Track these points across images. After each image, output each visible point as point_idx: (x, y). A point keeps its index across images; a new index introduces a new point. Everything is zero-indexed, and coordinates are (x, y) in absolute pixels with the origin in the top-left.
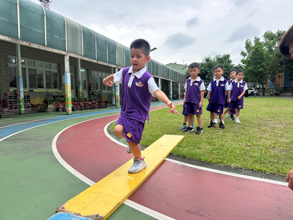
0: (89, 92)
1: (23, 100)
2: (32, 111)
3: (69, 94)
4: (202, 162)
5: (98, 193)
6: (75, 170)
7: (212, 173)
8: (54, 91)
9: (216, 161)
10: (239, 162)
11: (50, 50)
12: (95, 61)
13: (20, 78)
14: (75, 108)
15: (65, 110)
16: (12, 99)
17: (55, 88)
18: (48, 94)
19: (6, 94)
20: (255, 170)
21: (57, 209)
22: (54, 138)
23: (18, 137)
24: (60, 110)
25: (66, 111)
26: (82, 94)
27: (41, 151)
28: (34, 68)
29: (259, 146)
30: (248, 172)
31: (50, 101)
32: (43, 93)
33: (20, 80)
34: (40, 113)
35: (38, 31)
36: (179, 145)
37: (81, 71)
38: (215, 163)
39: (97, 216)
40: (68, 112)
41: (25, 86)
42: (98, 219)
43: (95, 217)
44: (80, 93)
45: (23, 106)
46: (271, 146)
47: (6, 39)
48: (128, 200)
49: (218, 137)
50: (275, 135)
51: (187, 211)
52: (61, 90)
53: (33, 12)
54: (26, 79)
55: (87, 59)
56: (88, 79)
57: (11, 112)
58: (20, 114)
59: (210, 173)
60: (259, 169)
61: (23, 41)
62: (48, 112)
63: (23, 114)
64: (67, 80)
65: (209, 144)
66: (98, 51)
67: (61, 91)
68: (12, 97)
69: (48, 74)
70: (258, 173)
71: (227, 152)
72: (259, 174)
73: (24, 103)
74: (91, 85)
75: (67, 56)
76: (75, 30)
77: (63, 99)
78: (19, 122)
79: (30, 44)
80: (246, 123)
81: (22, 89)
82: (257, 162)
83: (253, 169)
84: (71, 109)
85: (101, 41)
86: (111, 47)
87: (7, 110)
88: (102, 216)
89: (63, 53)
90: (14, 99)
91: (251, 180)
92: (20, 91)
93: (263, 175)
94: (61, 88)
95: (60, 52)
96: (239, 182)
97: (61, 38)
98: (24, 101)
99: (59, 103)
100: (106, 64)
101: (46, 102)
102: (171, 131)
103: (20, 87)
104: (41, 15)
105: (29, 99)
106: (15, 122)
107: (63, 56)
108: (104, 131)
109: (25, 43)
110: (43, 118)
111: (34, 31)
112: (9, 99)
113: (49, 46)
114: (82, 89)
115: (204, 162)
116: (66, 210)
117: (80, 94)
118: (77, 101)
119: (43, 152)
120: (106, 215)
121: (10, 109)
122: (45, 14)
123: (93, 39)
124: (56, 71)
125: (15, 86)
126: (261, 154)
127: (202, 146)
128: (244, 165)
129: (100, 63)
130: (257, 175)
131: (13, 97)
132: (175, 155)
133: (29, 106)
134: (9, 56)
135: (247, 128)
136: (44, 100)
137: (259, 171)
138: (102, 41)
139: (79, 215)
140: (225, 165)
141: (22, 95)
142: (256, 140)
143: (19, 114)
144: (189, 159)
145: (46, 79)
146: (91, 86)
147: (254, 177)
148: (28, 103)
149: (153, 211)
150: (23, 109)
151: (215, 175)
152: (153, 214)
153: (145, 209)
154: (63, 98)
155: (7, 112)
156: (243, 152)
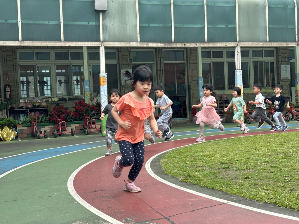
11: (211, 45)
33: (200, 81)
35: (196, 26)
53: (190, 5)
61: (177, 44)
64: (237, 80)
75: (238, 47)
79: (184, 45)
92: (200, 95)
95: (227, 44)
103: (200, 90)
111: (190, 28)
113: (209, 41)
122: (206, 2)
123: (290, 11)
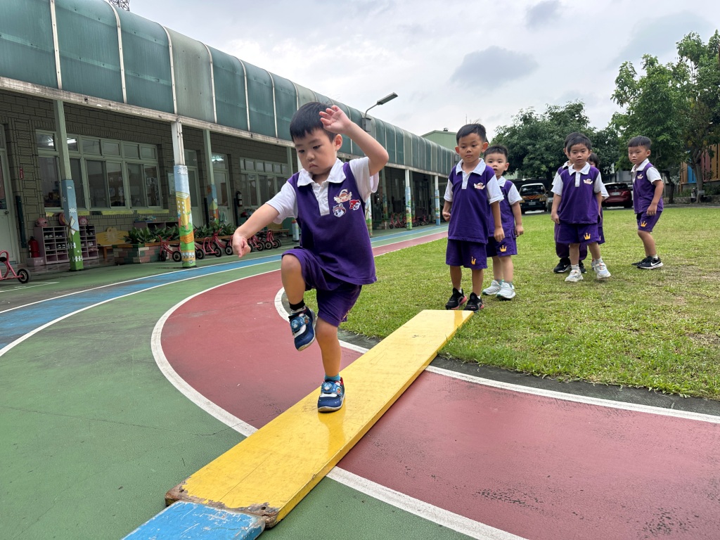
0: (235, 212)
1: (79, 236)
2: (100, 262)
3: (188, 219)
4: (517, 372)
5: (265, 453)
6: (208, 400)
7: (543, 399)
8: (152, 212)
9: (551, 370)
10: (610, 371)
11: (135, 111)
12: (246, 135)
13: (67, 185)
14: (204, 251)
15: (179, 256)
16: (51, 236)
17: (153, 204)
18: (136, 221)
19: (36, 224)
20: (650, 389)
21: (168, 493)
22: (154, 325)
23: (70, 326)
24: (167, 258)
25: (183, 259)
26: (219, 216)
27: (126, 358)
28: (100, 158)
29: (660, 329)
30: (634, 395)
31: (143, 236)
32: (125, 217)
33: (69, 188)
34: (119, 267)
35: (105, 67)
36: (459, 334)
37: (213, 160)
38: (549, 375)
39: (264, 508)
40: (187, 262)
41: (81, 204)
42: (265, 515)
43: (258, 512)
44: (213, 215)
45: (78, 251)
46: (693, 329)
47: (29, 88)
48: (337, 469)
49: (558, 311)
50: (702, 302)
51: (483, 493)
52: (167, 208)
53: (90, 19)
54: (82, 186)
55: (225, 130)
56: (231, 181)
57: (51, 266)
58: (72, 269)
59: (539, 398)
60: (662, 386)
61: (69, 94)
62: (139, 263)
63: (80, 270)
64: (180, 185)
65: (535, 328)
66: (252, 109)
67: (167, 211)
68: (51, 229)
69: (135, 171)
70: (659, 397)
71: (579, 347)
72: (662, 398)
73: (82, 243)
74: (240, 193)
75: (178, 123)
76: (194, 59)
77: (172, 231)
78: (71, 289)
79: (86, 100)
80: (628, 273)
81: (73, 210)
82: (655, 369)
83: (645, 387)
84: (194, 254)
85: (258, 83)
86: (283, 97)
87: (42, 261)
88: (276, 507)
89: (168, 117)
90: (57, 234)
91: (641, 413)
92: (71, 215)
93: (672, 401)
94: (167, 203)
95: (161, 115)
96: (610, 418)
97: (162, 82)
98: (82, 238)
99: (165, 241)
100: (272, 141)
101: (133, 240)
102: (439, 300)
103: (70, 204)
104: (109, 26)
105: (91, 234)
106: (62, 291)
107: (168, 126)
108: (276, 304)
109: (75, 98)
110: (129, 277)
111: (94, 66)
112: (45, 234)
113: (132, 102)
114: (218, 205)
115: (523, 373)
116: (190, 495)
117: (214, 218)
118: (208, 234)
119: (129, 360)
120: (284, 504)
121: (49, 258)
122: (119, 23)
123: (239, 80)
124: (153, 162)
125: (58, 203)
126: (666, 348)
127: (517, 334)
128: (624, 378)
129: (259, 138)
130: (657, 401)
131: (54, 231)
132: (451, 357)
133: (92, 249)
134: (39, 132)
135: (629, 286)
136: (127, 235)
137: (661, 391)
138: (260, 84)
139: (221, 506)
140: (576, 379)
141: (75, 226)
142: (653, 315)
143: (71, 271)
144: (485, 366)
145: (131, 184)
146: (240, 197)
147: (649, 407)
148: (91, 244)
149: (398, 493)
150: (78, 259)
151: (551, 403)
152: (398, 501)
153: (380, 490)
154: (174, 227)
155: (43, 267)
156: (619, 344)
